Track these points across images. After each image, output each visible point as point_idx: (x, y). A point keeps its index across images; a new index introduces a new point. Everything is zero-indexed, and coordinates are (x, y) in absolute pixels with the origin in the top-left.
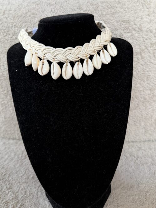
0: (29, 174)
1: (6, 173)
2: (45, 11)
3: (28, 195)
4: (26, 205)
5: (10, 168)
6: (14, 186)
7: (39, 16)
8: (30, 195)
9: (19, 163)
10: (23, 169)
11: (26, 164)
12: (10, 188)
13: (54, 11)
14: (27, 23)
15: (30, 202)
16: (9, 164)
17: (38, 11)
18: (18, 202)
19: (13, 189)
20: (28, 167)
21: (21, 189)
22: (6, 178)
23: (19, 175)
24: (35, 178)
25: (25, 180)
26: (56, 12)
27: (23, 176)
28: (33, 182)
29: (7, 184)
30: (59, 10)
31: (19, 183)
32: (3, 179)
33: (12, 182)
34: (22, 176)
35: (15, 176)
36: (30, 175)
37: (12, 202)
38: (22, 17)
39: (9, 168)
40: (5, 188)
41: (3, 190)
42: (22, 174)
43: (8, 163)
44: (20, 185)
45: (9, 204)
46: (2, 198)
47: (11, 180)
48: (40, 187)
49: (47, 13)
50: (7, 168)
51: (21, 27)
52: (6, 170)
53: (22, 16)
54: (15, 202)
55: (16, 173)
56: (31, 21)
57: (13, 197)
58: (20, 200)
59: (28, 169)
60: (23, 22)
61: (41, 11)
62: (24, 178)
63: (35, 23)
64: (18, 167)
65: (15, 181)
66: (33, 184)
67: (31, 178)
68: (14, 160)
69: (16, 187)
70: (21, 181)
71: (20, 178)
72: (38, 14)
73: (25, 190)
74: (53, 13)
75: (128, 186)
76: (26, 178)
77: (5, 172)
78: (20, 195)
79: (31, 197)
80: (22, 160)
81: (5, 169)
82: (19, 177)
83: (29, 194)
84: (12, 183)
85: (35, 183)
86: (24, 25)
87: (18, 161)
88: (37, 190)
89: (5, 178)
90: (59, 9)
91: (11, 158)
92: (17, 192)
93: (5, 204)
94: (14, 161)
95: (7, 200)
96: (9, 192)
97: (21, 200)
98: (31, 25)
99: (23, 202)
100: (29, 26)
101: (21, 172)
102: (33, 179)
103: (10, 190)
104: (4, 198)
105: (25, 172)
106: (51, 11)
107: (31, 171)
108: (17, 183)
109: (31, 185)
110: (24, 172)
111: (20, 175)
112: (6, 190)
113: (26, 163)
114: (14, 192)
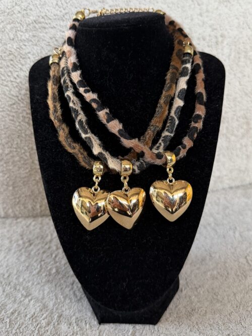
0: (49, 268)
1: (9, 273)
2: (45, 4)
3: (63, 300)
4: (66, 315)
5: (13, 265)
6: (33, 290)
7: (35, 12)
8: (65, 298)
9: (24, 254)
10: (35, 262)
11: (37, 253)
12: (28, 294)
13: (61, 5)
14: (15, 23)
15: (69, 309)
16: (8, 257)
17: (33, 5)
18: (52, 313)
19: (33, 295)
20: (42, 258)
21: (46, 292)
22: (14, 281)
23: (32, 272)
24: (61, 273)
25: (46, 278)
26: (64, 7)
27: (41, 273)
28: (61, 279)
29: (19, 290)
30: (69, 4)
31: (39, 284)
32: (10, 283)
33: (27, 285)
34: (38, 273)
35: (28, 275)
36: (51, 269)
37: (43, 315)
38: (6, 14)
39: (10, 264)
40: (20, 295)
41: (18, 299)
42: (37, 271)
43: (5, 257)
44: (41, 286)
45: (38, 318)
46: (22, 311)
47: (24, 282)
48: (74, 285)
49: (48, 8)
50: (7, 264)
51: (5, 30)
52: (8, 268)
53: (5, 12)
54: (47, 313)
55: (25, 270)
56: (21, 21)
57: (40, 307)
58: (53, 309)
59: (44, 261)
60: (8, 22)
61: (38, 5)
62: (44, 275)
63: (29, 24)
64: (25, 261)
65: (31, 283)
66: (62, 282)
67: (55, 273)
68: (13, 251)
69: (38, 291)
70: (42, 281)
71: (37, 276)
72: (33, 9)
73: (54, 293)
74: (60, 8)
75: (199, 260)
76: (46, 276)
77: (7, 272)
78: (49, 302)
79: (69, 301)
80: (26, 248)
81: (4, 266)
82: (34, 275)
83: (63, 297)
84: (27, 287)
85: (64, 279)
86: (9, 28)
87: (20, 250)
88: (72, 289)
89: (12, 281)
90: (69, 2)
91: (7, 248)
92: (43, 298)
93: (32, 320)
94: (15, 253)
95: (32, 313)
96: (29, 301)
97: (55, 309)
98: (22, 27)
99: (60, 311)
100: (19, 29)
101: (34, 266)
102: (59, 274)
103: (30, 298)
104: (25, 311)
105: (41, 266)
106: (57, 4)
107: (50, 263)
108: (36, 285)
109: (59, 284)
110: (39, 266)
111: (35, 272)
112: (22, 299)
113: (34, 251)
114: (37, 300)
